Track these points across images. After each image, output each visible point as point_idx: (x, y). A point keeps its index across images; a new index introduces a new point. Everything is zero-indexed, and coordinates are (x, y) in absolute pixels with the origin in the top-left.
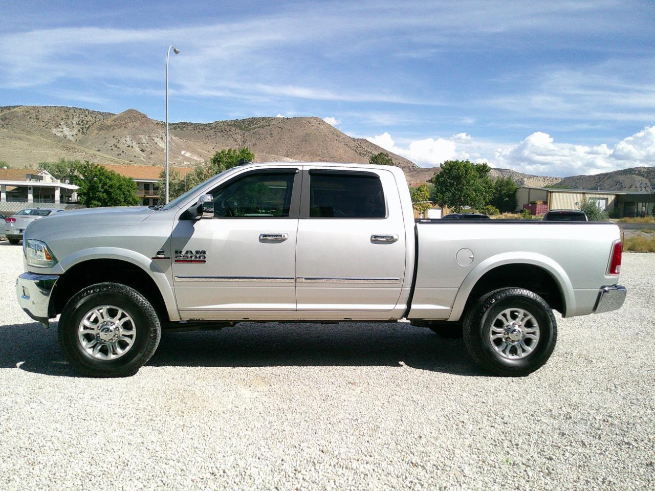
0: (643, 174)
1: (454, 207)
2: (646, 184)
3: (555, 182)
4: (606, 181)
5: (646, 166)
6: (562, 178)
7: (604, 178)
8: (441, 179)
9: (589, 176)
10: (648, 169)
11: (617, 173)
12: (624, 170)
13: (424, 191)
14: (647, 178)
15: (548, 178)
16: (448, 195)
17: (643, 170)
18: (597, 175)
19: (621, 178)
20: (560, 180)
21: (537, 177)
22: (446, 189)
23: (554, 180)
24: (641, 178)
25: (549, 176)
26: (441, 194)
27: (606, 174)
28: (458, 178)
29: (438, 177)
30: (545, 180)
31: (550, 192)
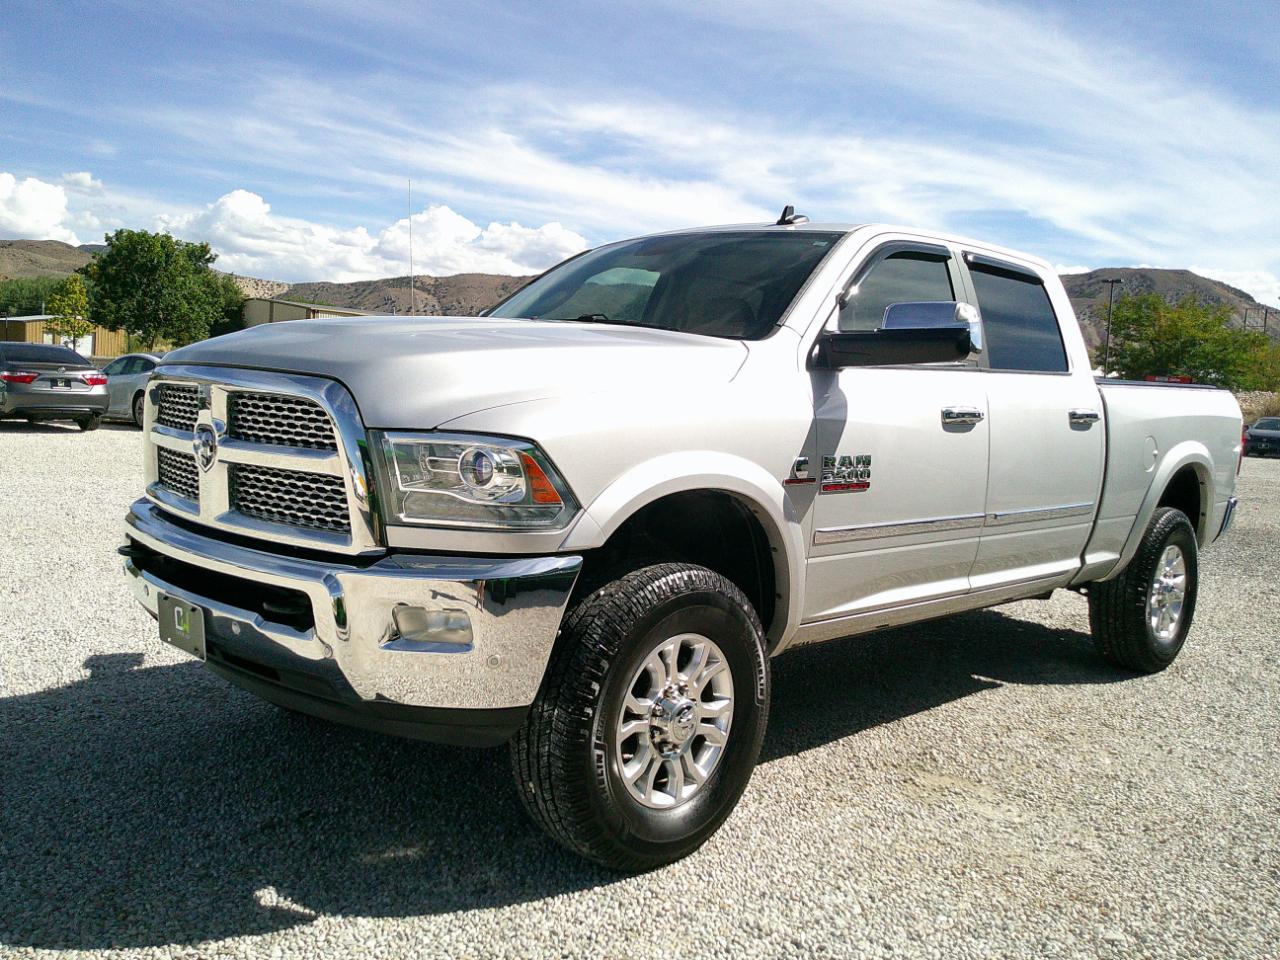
0: (429, 287)
1: (141, 332)
2: (434, 306)
3: (277, 291)
4: (369, 297)
5: (433, 274)
6: (289, 285)
7: (364, 291)
8: (111, 270)
9: (339, 285)
10: (436, 279)
11: (386, 282)
12: (398, 279)
13: (75, 293)
14: (434, 295)
15: (264, 283)
16: (130, 304)
17: (428, 281)
18: (352, 284)
19: (393, 292)
20: (286, 289)
21: (243, 278)
22: (123, 292)
23: (275, 287)
24: (425, 295)
25: (265, 279)
26: (114, 300)
27: (369, 284)
28: (150, 270)
29: (103, 265)
30: (257, 285)
31: (314, 311)
